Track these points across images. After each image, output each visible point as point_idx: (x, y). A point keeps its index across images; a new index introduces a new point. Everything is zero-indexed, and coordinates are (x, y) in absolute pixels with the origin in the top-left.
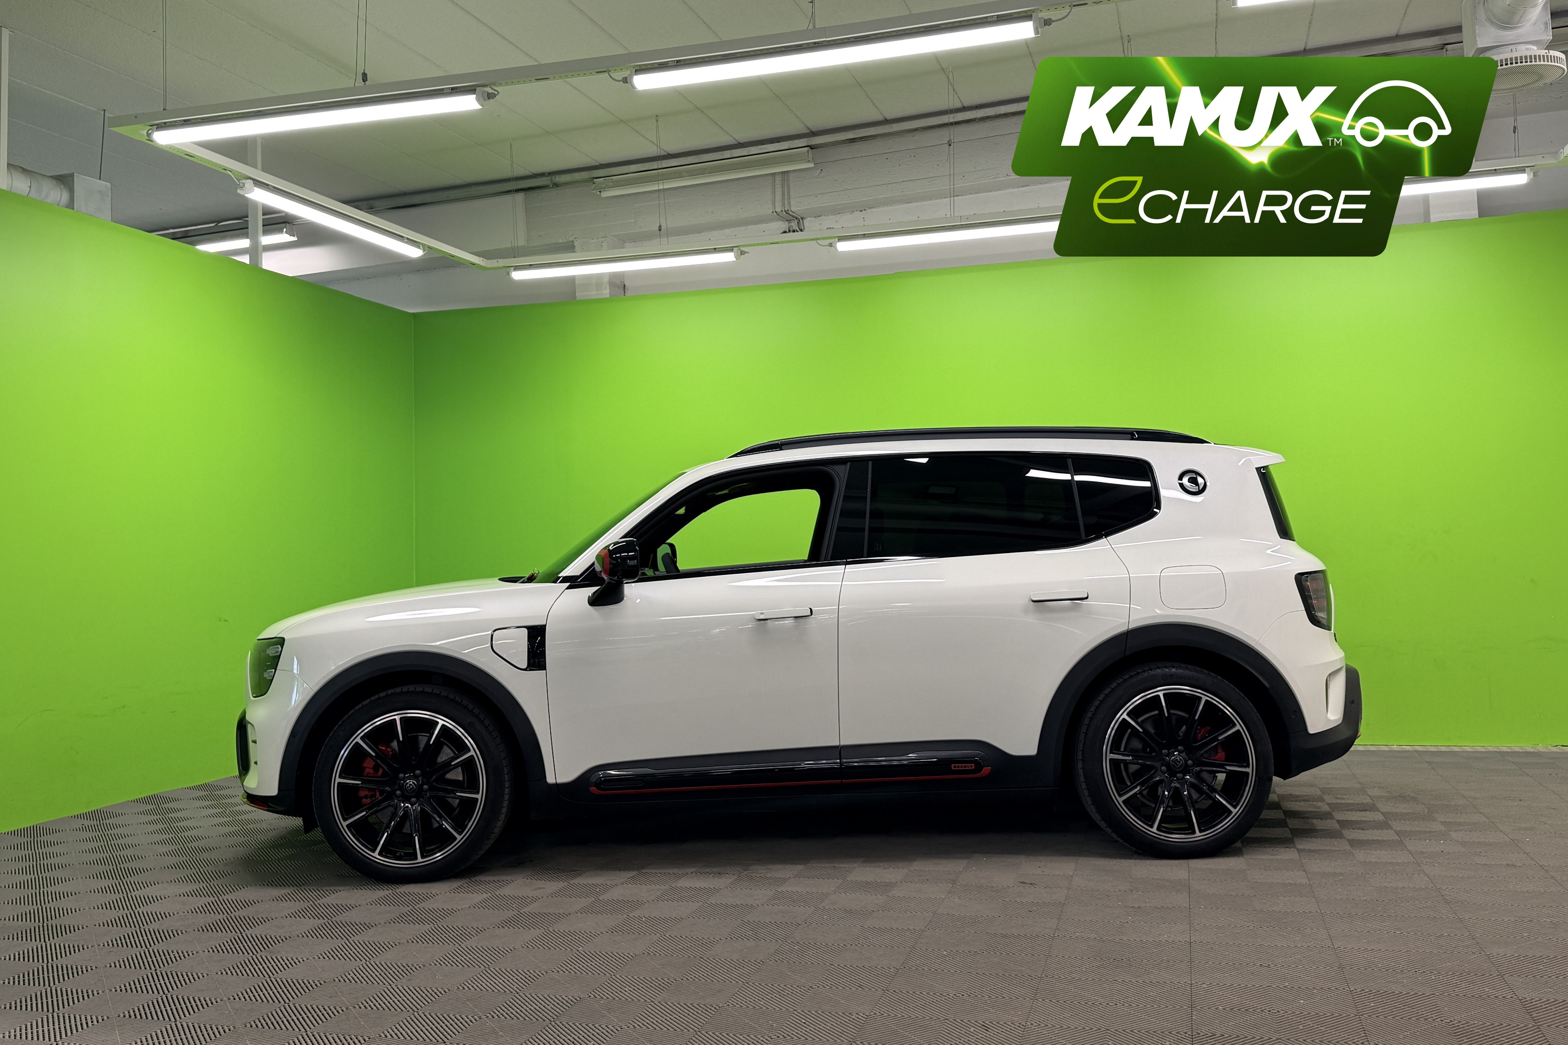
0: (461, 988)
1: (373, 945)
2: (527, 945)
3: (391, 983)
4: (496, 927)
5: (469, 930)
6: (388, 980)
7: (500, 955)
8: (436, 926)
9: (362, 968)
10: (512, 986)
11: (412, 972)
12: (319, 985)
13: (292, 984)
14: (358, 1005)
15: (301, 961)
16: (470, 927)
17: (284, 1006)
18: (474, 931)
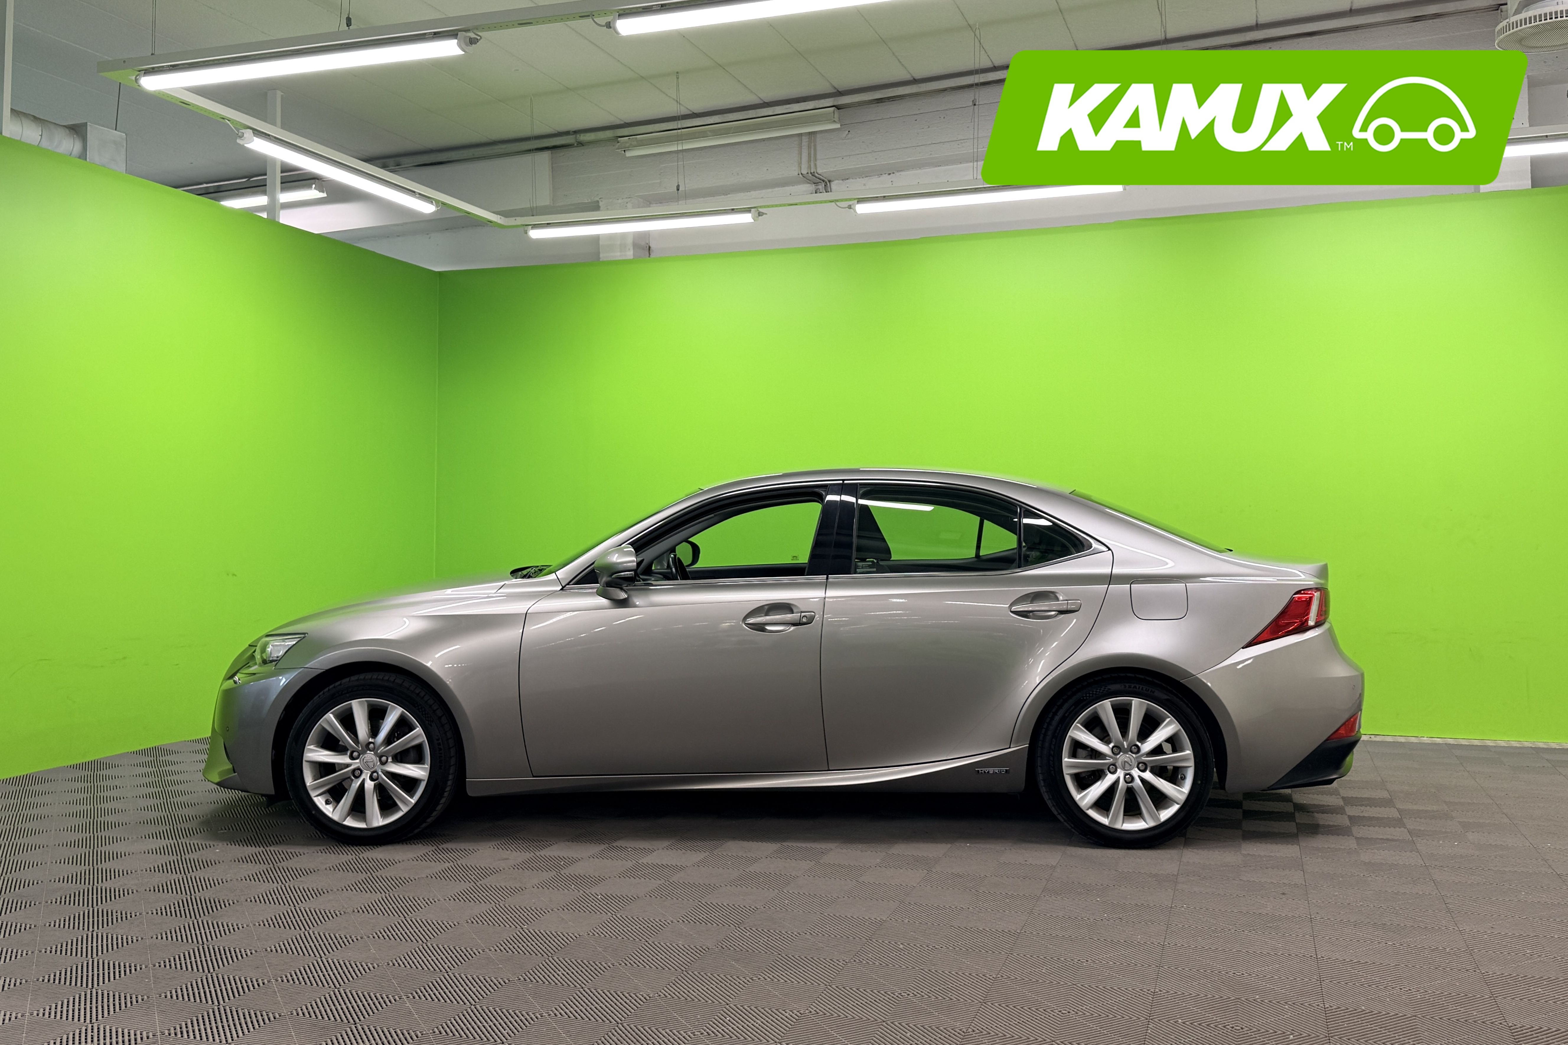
0: (391, 964)
1: (318, 913)
2: (473, 920)
3: (323, 955)
4: (447, 899)
5: (419, 901)
6: (321, 952)
8: (387, 895)
9: (298, 937)
10: (443, 964)
11: (347, 944)
12: (249, 954)
13: (223, 952)
14: (281, 977)
15: (241, 928)
16: (421, 898)
17: (207, 976)
18: (424, 902)
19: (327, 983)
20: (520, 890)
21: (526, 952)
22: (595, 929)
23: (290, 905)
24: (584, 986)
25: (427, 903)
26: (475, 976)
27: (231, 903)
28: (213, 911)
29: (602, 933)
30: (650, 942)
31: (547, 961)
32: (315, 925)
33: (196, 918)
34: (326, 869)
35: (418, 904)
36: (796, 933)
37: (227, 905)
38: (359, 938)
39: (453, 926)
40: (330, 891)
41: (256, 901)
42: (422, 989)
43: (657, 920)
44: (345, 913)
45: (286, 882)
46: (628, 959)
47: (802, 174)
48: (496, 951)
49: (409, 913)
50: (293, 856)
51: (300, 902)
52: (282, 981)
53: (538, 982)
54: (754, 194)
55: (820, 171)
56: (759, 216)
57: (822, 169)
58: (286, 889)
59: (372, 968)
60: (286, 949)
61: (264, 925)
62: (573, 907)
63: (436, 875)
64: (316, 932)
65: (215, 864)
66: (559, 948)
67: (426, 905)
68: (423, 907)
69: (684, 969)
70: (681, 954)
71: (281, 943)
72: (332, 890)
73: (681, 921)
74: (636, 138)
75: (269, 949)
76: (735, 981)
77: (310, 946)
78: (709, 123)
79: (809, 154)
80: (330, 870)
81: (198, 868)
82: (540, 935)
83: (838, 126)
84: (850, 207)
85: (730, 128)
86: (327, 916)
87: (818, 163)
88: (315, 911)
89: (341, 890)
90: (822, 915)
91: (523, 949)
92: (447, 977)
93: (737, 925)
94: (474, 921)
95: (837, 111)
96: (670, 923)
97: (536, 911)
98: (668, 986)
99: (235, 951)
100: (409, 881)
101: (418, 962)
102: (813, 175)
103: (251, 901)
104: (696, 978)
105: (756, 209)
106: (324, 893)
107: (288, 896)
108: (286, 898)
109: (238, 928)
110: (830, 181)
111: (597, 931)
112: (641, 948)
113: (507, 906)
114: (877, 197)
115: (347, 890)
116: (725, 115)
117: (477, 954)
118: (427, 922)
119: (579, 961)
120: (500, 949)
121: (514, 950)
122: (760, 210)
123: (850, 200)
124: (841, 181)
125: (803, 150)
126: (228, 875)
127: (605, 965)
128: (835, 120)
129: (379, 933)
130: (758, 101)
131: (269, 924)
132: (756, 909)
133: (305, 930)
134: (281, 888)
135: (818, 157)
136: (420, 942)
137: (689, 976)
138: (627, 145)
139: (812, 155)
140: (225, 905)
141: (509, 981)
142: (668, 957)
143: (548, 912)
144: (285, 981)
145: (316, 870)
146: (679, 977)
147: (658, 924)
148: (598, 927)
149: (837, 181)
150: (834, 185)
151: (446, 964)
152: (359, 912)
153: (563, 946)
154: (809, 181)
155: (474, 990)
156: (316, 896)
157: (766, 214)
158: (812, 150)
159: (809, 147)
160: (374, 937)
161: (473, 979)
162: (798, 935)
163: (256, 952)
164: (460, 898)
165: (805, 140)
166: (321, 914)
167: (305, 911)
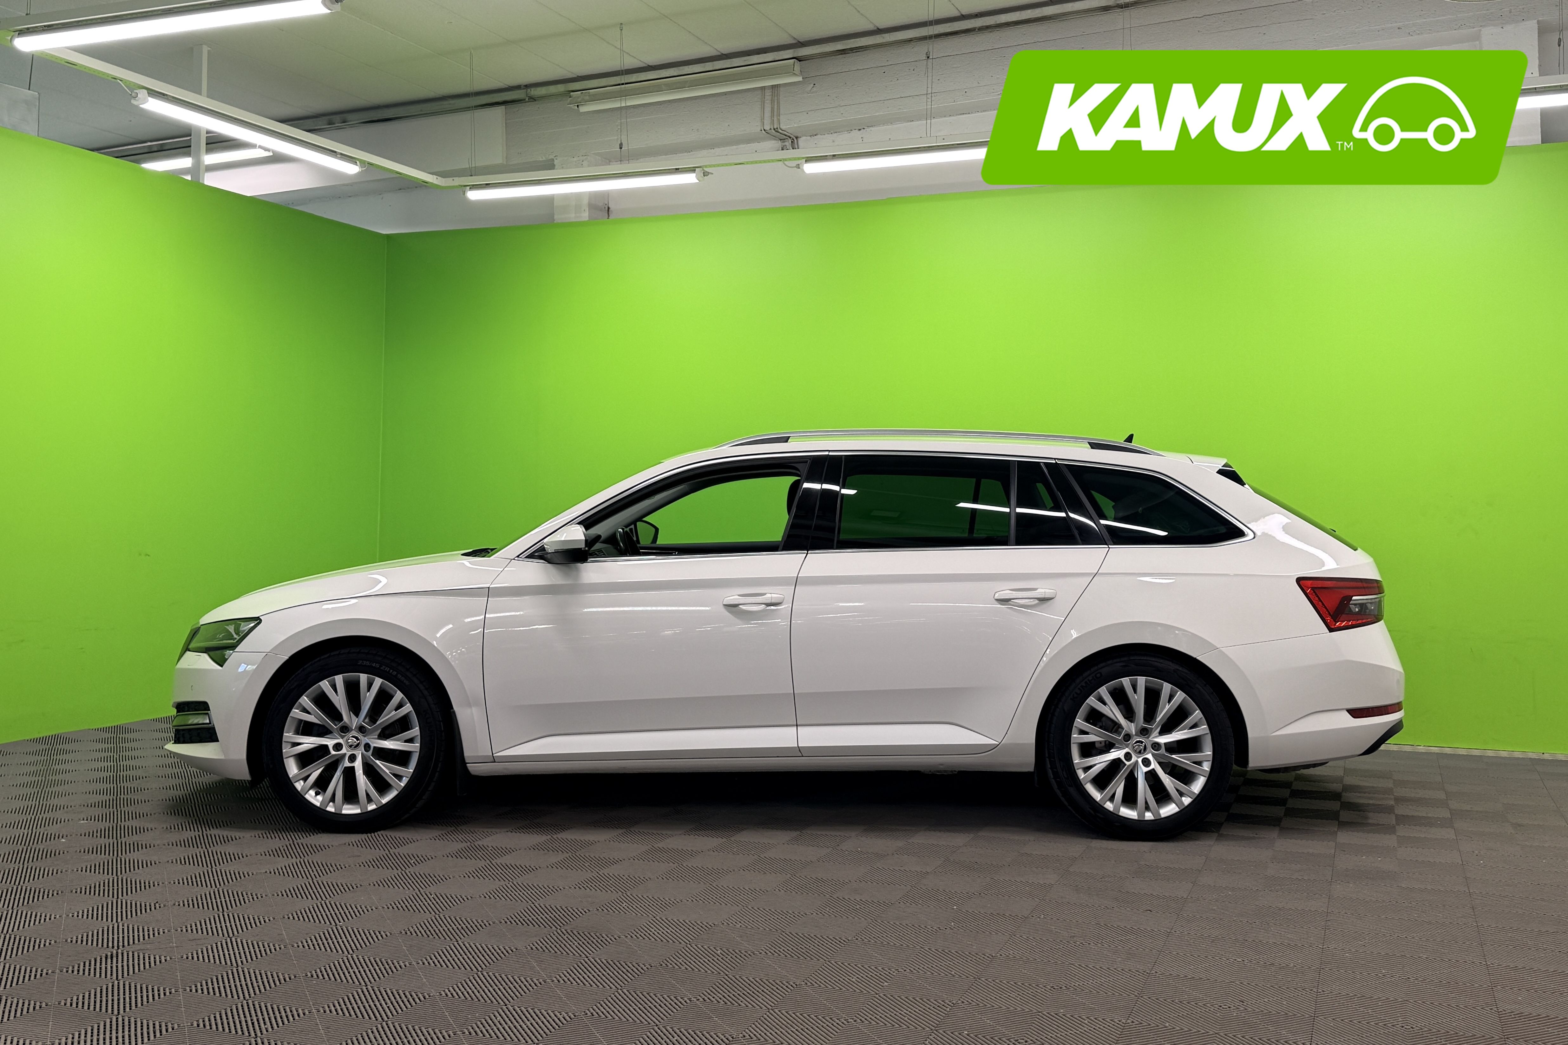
0: (185, 957)
4: (276, 895)
7: (254, 925)
8: (216, 889)
9: (106, 929)
11: (151, 936)
12: (47, 944)
13: (22, 942)
18: (251, 897)
19: (111, 975)
20: (355, 887)
21: (328, 949)
22: (410, 928)
23: (113, 897)
24: (368, 983)
25: (253, 898)
26: (263, 972)
27: (55, 894)
28: (33, 901)
29: (415, 932)
30: (460, 942)
31: (345, 959)
32: (129, 916)
33: (12, 908)
34: (168, 861)
35: (244, 899)
36: (615, 936)
37: (50, 895)
38: (166, 931)
39: (267, 921)
40: (160, 884)
41: (81, 892)
42: (204, 982)
43: (479, 921)
44: (164, 906)
45: (121, 874)
46: (428, 958)
47: (765, 130)
48: (298, 947)
49: (230, 907)
50: (142, 848)
51: (125, 894)
52: (67, 972)
53: (324, 979)
54: (717, 151)
55: (783, 127)
56: (704, 176)
57: (787, 124)
58: (118, 881)
59: (163, 961)
60: (87, 941)
61: (78, 916)
62: (399, 906)
63: (276, 870)
64: (126, 925)
65: (59, 854)
66: (364, 946)
67: (251, 900)
68: (247, 901)
69: (480, 969)
70: (485, 955)
71: (85, 935)
72: (163, 883)
73: (503, 922)
74: (589, 93)
75: (69, 940)
76: (526, 983)
77: (113, 938)
78: (665, 76)
79: (772, 109)
80: (172, 862)
81: (39, 859)
82: (351, 932)
83: (800, 79)
84: (798, 166)
85: (685, 82)
86: (146, 909)
87: (781, 117)
88: (136, 904)
89: (172, 882)
90: (654, 919)
91: (327, 945)
92: (235, 971)
93: (559, 927)
94: (291, 918)
95: (797, 63)
96: (491, 923)
97: (359, 909)
98: (455, 986)
99: (35, 941)
100: (247, 876)
101: (214, 956)
102: (776, 131)
103: (76, 892)
104: (488, 978)
105: (701, 169)
106: (154, 886)
107: (116, 888)
108: (113, 889)
109: (50, 919)
110: (797, 138)
111: (412, 930)
112: (448, 948)
113: (332, 903)
114: (827, 156)
115: (179, 883)
116: (681, 68)
117: (278, 949)
118: (243, 917)
119: (378, 960)
120: (303, 947)
121: (317, 947)
122: (706, 169)
123: (799, 159)
124: (809, 137)
125: (765, 104)
126: (67, 866)
127: (402, 965)
128: (794, 72)
129: (189, 926)
130: (714, 53)
131: (83, 916)
132: (587, 911)
133: (117, 922)
134: (113, 880)
135: (782, 112)
136: (226, 935)
137: (481, 976)
138: (579, 100)
139: (776, 110)
140: (48, 895)
141: (295, 977)
142: (470, 957)
143: (372, 910)
144: (70, 971)
145: (157, 862)
146: (471, 978)
147: (478, 925)
148: (415, 927)
149: (804, 138)
150: (801, 141)
151: (241, 958)
152: (179, 905)
153: (368, 944)
154: (775, 138)
155: (255, 984)
156: (145, 889)
157: (712, 174)
158: (776, 103)
159: (772, 101)
160: (182, 931)
161: (260, 974)
162: (617, 938)
163: (55, 942)
164: (289, 894)
165: (768, 93)
166: (141, 907)
167: (126, 903)
